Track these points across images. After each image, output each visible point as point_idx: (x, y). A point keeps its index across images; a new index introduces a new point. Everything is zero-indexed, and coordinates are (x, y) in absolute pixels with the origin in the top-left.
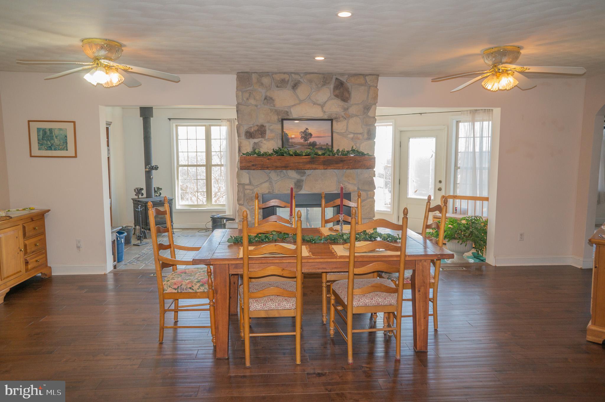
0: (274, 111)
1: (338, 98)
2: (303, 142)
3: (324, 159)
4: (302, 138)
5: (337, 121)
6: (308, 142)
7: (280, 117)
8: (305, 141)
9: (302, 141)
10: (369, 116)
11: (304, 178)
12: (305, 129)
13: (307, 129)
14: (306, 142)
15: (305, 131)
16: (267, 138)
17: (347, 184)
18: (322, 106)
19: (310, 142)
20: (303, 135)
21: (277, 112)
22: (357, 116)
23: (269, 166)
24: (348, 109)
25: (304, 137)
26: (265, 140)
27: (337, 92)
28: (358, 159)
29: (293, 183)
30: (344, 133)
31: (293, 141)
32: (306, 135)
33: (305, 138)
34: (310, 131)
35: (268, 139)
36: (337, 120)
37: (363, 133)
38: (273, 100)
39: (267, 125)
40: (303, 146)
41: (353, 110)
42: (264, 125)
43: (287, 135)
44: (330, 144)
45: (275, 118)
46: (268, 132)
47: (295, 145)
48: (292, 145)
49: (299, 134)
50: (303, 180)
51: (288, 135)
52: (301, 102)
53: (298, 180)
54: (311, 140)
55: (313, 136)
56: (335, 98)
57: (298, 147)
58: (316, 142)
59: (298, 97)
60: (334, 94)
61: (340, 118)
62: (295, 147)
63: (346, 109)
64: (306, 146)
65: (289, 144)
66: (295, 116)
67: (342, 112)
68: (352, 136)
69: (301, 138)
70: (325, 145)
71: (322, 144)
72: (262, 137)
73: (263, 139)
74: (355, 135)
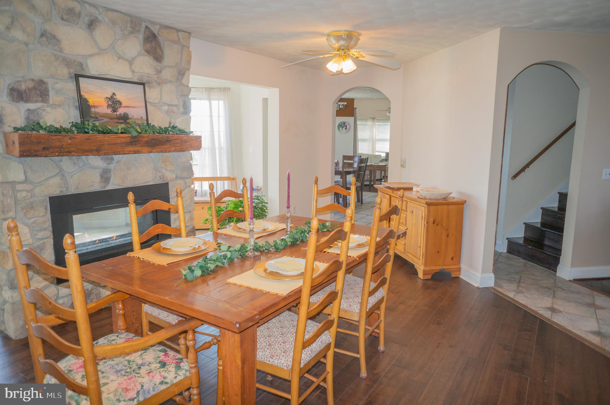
0: (61, 59)
1: (149, 54)
2: (111, 113)
3: (148, 139)
4: (109, 106)
5: (150, 87)
6: (118, 113)
7: (72, 71)
8: (114, 112)
9: (109, 111)
10: (183, 84)
11: (112, 166)
12: (112, 93)
13: (114, 94)
14: (115, 113)
15: (112, 97)
16: (51, 102)
17: (164, 171)
18: (131, 62)
19: (121, 114)
20: (110, 103)
21: (68, 62)
22: (171, 82)
23: (72, 149)
24: (161, 71)
25: (111, 106)
26: (47, 106)
27: (148, 46)
28: (185, 138)
29: (98, 174)
30: (157, 103)
31: (97, 110)
32: (114, 103)
33: (113, 107)
34: (119, 97)
35: (53, 104)
36: (149, 85)
37: (178, 105)
38: (58, 40)
39: (50, 82)
40: (111, 119)
41: (166, 74)
42: (45, 80)
43: (86, 101)
44: (144, 117)
45: (64, 71)
46: (51, 93)
47: (100, 116)
48: (96, 118)
49: (103, 100)
50: (111, 170)
51: (88, 102)
52: (101, 52)
53: (104, 169)
54: (121, 111)
55: (123, 105)
56: (146, 54)
57: (106, 120)
58: (128, 115)
59: (96, 42)
60: (144, 48)
61: (152, 83)
62: (100, 120)
63: (159, 72)
64: (115, 119)
65: (92, 115)
66: (93, 73)
67: (155, 74)
68: (166, 108)
69: (108, 107)
70: (139, 119)
71: (135, 117)
72: (43, 101)
73: (45, 105)
74: (170, 107)
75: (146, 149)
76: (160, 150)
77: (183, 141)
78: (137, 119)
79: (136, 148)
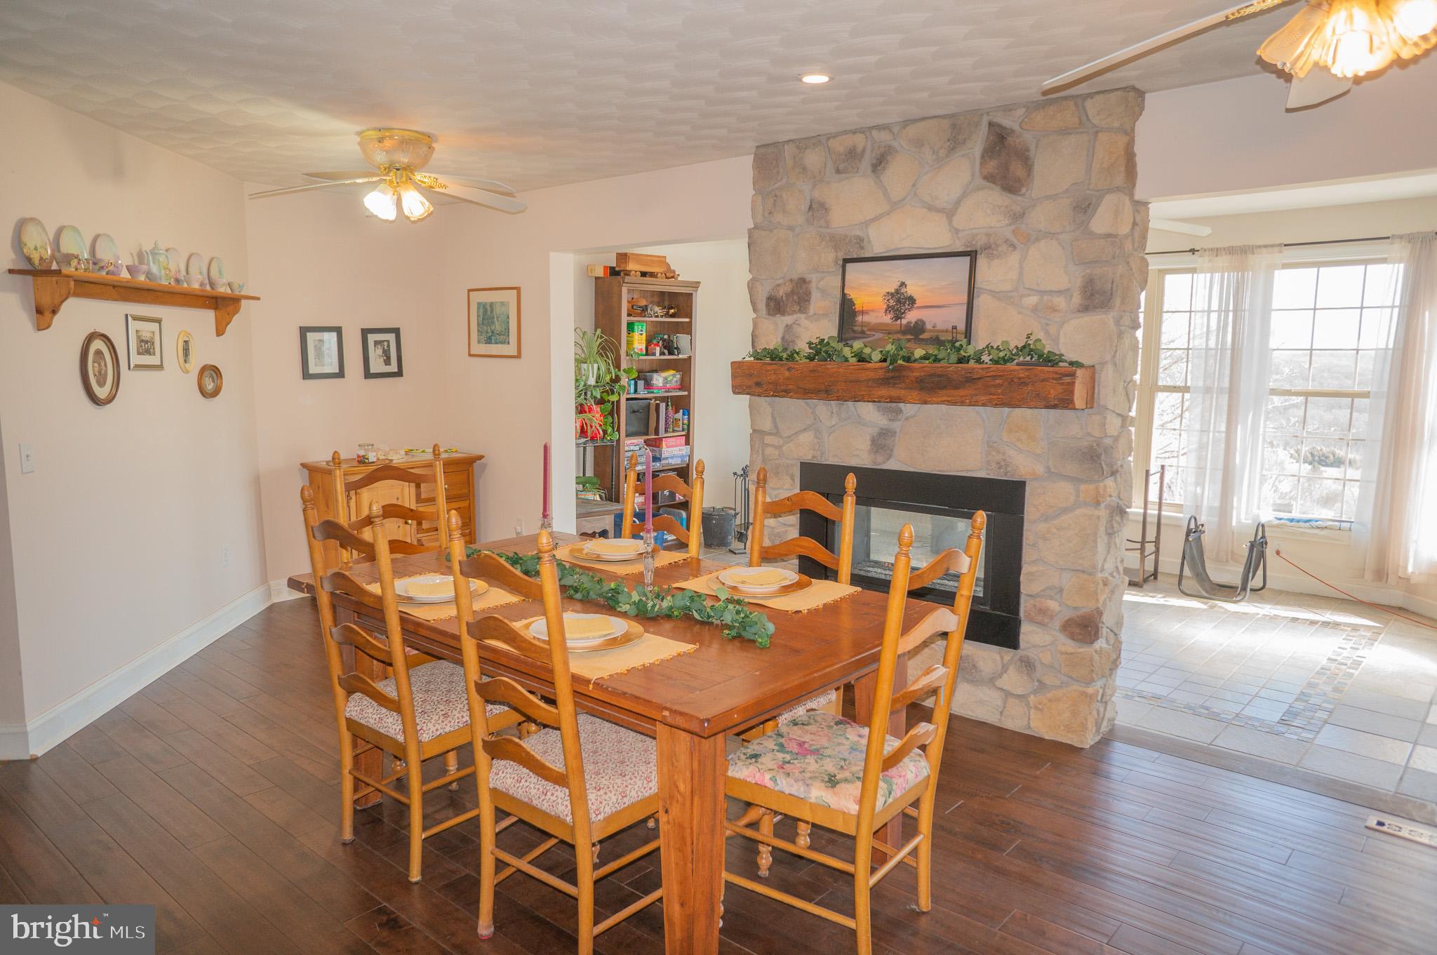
0: (828, 238)
1: (994, 183)
2: (890, 321)
3: (923, 374)
4: (889, 309)
5: (991, 257)
6: (904, 322)
7: (841, 255)
8: (896, 320)
9: (887, 319)
10: (1091, 233)
11: (896, 426)
12: (899, 284)
13: (903, 284)
14: (899, 322)
15: (897, 291)
16: (811, 312)
17: (1011, 452)
18: (950, 214)
19: (909, 323)
20: (892, 303)
21: (836, 241)
22: (1050, 235)
23: (790, 387)
24: (1022, 215)
25: (893, 309)
26: (806, 318)
27: (992, 165)
28: (1021, 375)
29: (868, 437)
30: (1011, 291)
31: (866, 318)
32: (900, 301)
33: (897, 310)
34: (910, 290)
35: (815, 314)
36: (991, 252)
37: (1067, 290)
38: (826, 209)
39: (813, 277)
40: (889, 333)
41: (1040, 218)
42: (808, 277)
43: (851, 302)
44: (961, 326)
45: (829, 257)
46: (815, 295)
47: (869, 330)
48: (863, 332)
49: (880, 299)
50: (895, 432)
51: (854, 305)
52: (895, 206)
53: (882, 429)
54: (911, 317)
55: (918, 303)
56: (988, 184)
57: (878, 335)
58: (924, 323)
59: (886, 194)
60: (981, 173)
61: (998, 246)
62: (869, 336)
63: (1018, 217)
64: (897, 332)
65: (856, 328)
66: (878, 250)
67: (1007, 225)
68: (1033, 300)
69: (886, 310)
70: (947, 331)
71: (940, 326)
72: (800, 311)
73: (803, 316)
74: (1045, 298)
75: (915, 394)
76: (949, 399)
77: (1016, 380)
78: (943, 331)
79: (894, 392)
